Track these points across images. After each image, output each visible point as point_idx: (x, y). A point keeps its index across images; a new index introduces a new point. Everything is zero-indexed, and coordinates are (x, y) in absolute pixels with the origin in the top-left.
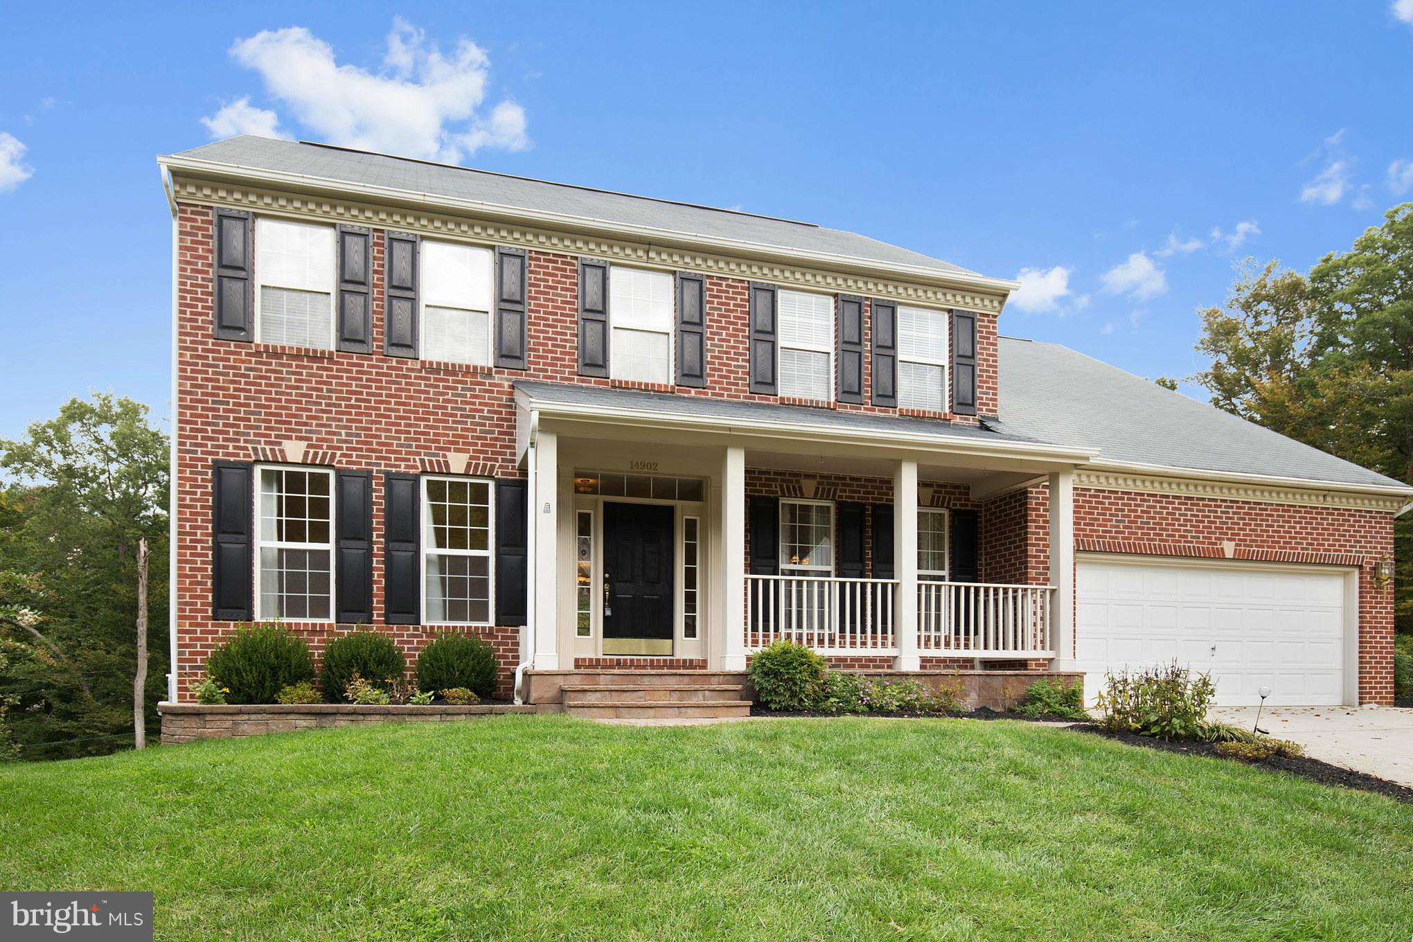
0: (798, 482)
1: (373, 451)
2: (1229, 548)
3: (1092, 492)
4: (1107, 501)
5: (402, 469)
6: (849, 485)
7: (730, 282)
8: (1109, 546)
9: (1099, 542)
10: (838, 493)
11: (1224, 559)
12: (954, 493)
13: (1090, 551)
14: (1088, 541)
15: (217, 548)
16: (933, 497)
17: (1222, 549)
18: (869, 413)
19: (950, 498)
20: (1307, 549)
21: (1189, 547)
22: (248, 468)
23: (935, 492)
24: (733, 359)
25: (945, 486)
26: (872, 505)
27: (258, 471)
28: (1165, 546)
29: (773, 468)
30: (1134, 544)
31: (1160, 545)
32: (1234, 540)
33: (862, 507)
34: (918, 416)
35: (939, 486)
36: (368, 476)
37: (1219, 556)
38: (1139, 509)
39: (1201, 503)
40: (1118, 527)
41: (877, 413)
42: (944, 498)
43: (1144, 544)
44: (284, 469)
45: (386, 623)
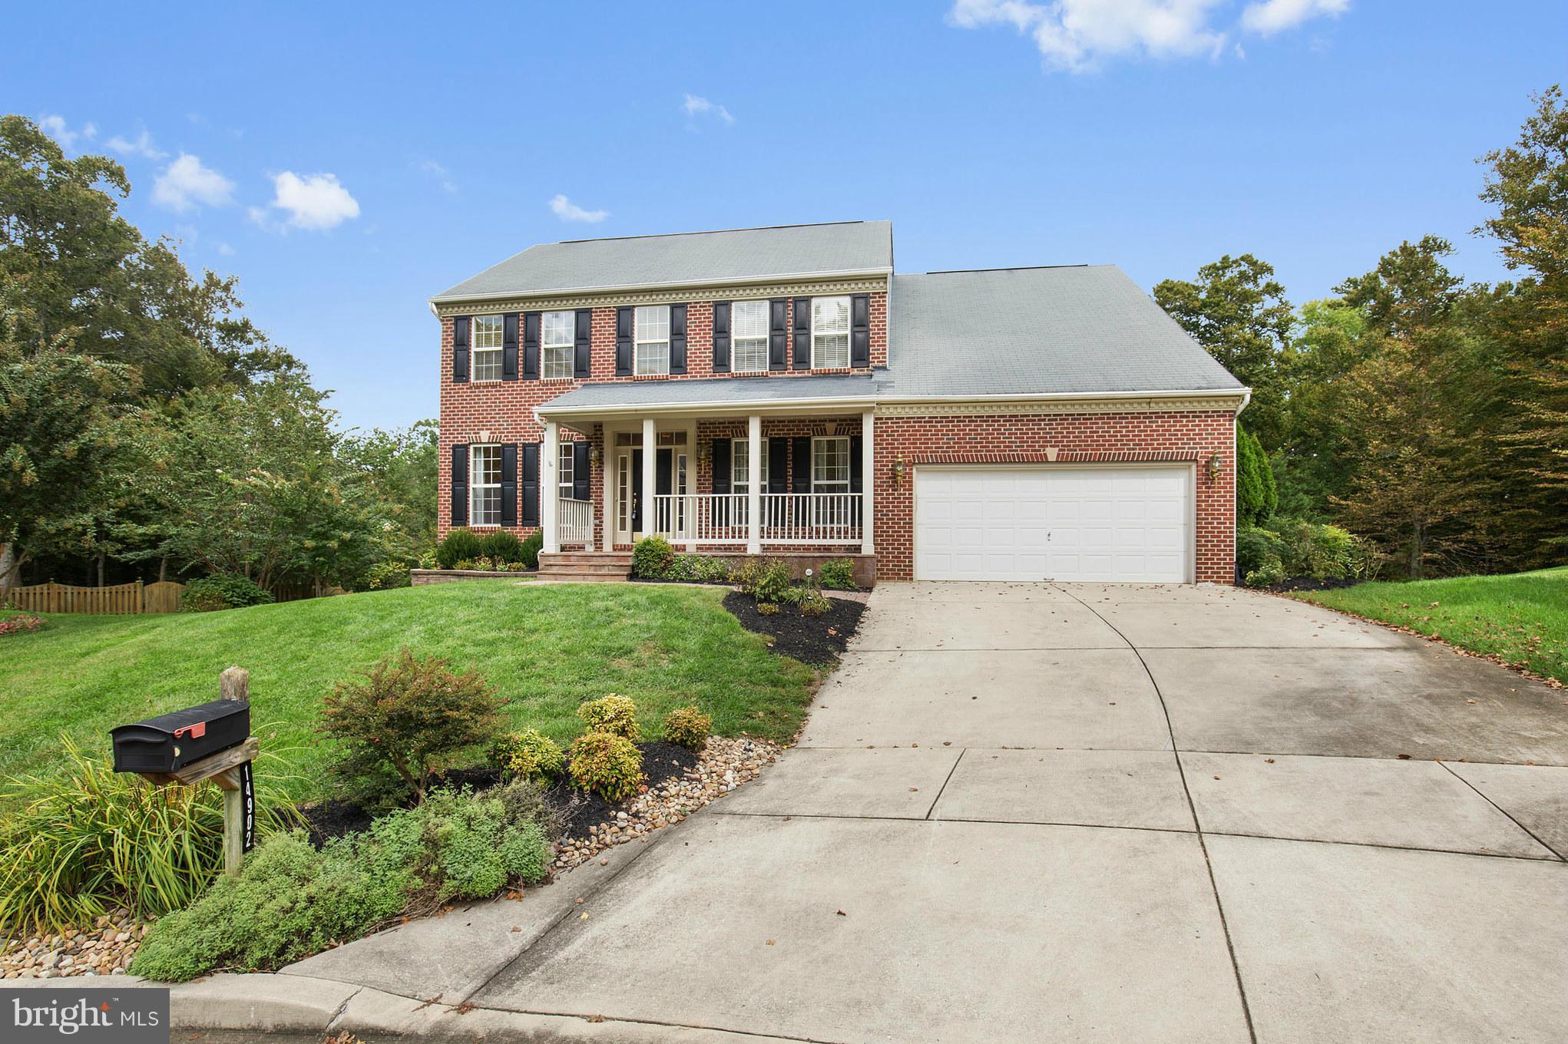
0: (743, 427)
1: (518, 432)
2: (1052, 453)
3: (927, 419)
4: (939, 425)
5: (531, 441)
6: (776, 426)
7: (702, 304)
8: (941, 458)
9: (931, 456)
10: (769, 432)
11: (1047, 462)
12: (852, 425)
13: (924, 463)
14: (923, 456)
15: (453, 490)
16: (836, 429)
17: (1045, 454)
18: (791, 375)
19: (849, 429)
20: (1133, 449)
21: (1013, 455)
22: (466, 447)
23: (838, 425)
24: (703, 353)
25: (845, 420)
26: (794, 438)
27: (471, 448)
28: (990, 455)
29: (727, 420)
30: (963, 455)
31: (986, 455)
32: (1058, 446)
33: (785, 440)
34: (825, 373)
35: (841, 420)
36: (515, 446)
37: (1044, 460)
38: (967, 428)
39: (1025, 419)
40: (949, 443)
41: (796, 375)
42: (845, 429)
43: (972, 455)
44: (482, 446)
45: (523, 525)
